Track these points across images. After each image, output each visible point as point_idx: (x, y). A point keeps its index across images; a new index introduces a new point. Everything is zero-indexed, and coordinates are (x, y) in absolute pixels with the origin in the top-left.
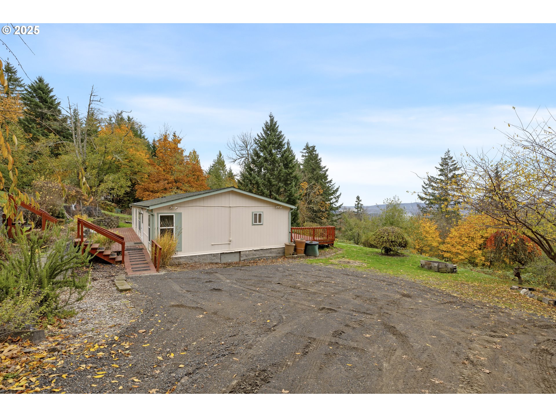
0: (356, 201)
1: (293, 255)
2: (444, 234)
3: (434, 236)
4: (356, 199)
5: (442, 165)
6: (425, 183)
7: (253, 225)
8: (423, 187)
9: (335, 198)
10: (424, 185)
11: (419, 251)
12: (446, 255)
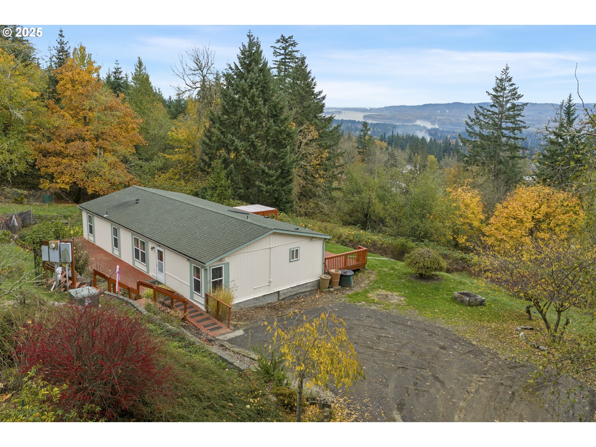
1: (329, 288)
5: (496, 90)
6: (470, 118)
7: (290, 262)
8: (467, 123)
10: (469, 121)
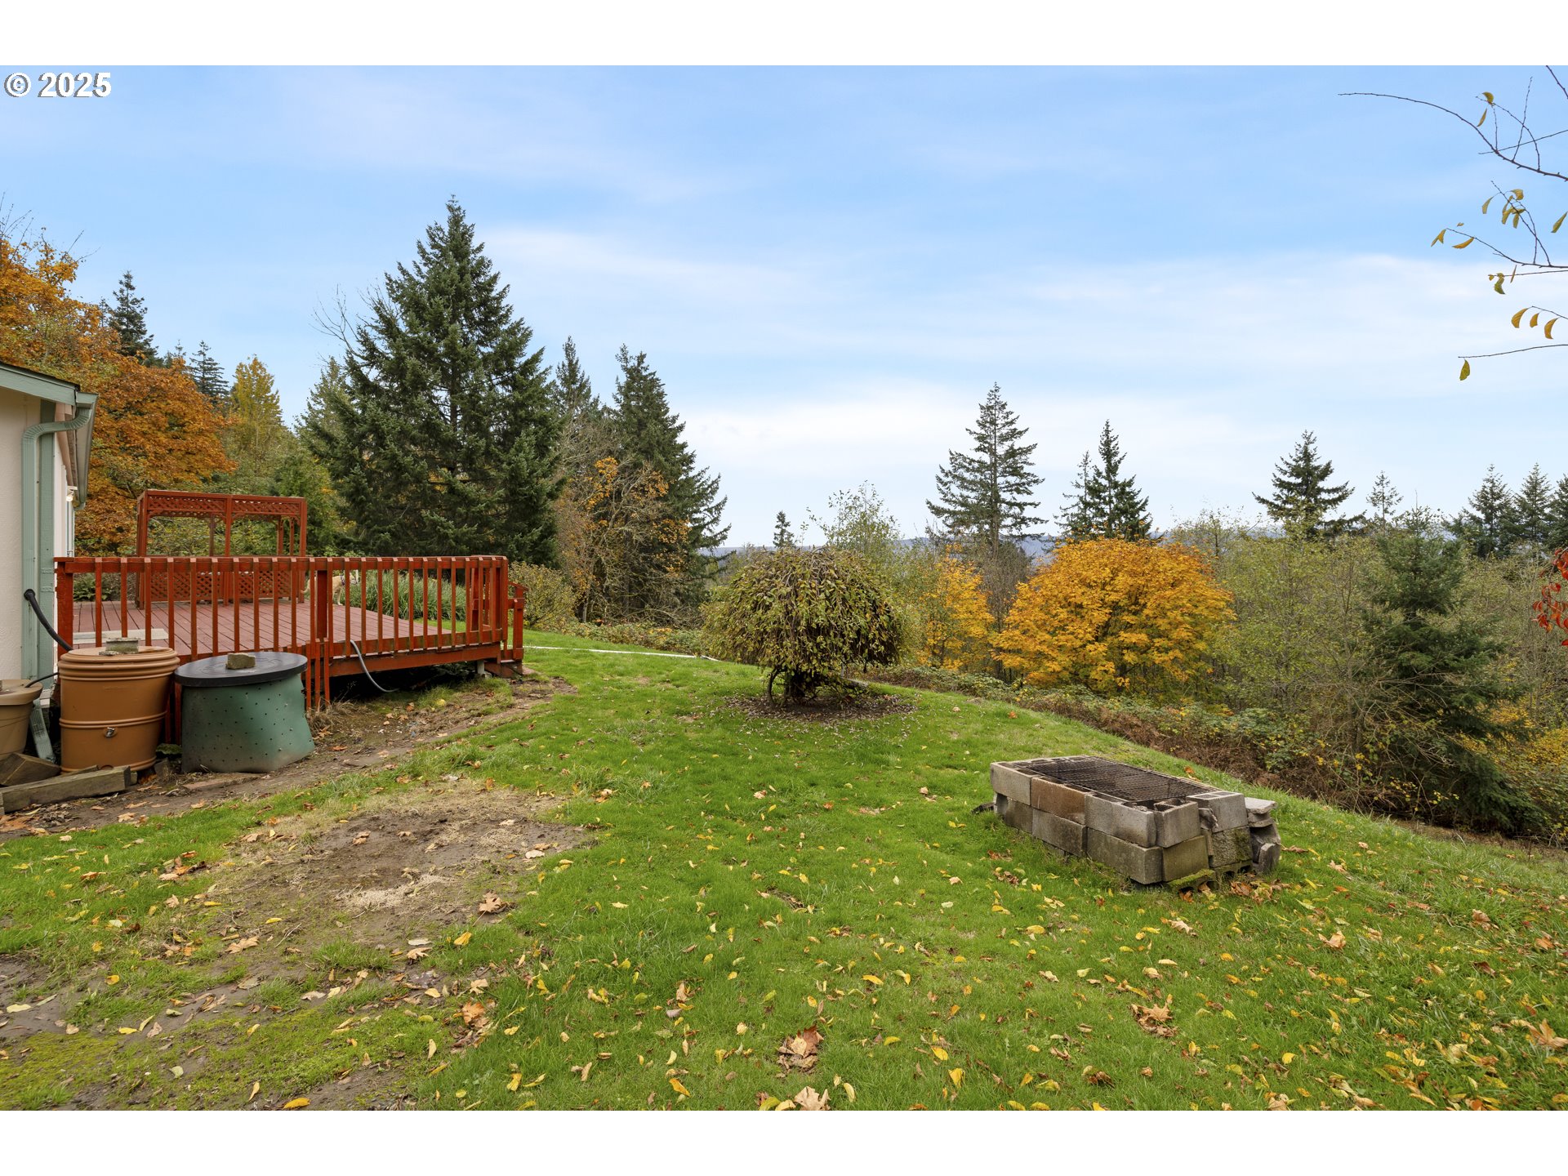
0: (777, 527)
2: (999, 602)
3: (974, 608)
4: (776, 522)
5: (982, 425)
6: (943, 471)
8: (939, 480)
9: (710, 510)
10: (942, 476)
11: (934, 654)
12: (1010, 662)
